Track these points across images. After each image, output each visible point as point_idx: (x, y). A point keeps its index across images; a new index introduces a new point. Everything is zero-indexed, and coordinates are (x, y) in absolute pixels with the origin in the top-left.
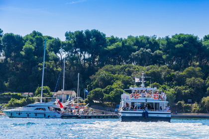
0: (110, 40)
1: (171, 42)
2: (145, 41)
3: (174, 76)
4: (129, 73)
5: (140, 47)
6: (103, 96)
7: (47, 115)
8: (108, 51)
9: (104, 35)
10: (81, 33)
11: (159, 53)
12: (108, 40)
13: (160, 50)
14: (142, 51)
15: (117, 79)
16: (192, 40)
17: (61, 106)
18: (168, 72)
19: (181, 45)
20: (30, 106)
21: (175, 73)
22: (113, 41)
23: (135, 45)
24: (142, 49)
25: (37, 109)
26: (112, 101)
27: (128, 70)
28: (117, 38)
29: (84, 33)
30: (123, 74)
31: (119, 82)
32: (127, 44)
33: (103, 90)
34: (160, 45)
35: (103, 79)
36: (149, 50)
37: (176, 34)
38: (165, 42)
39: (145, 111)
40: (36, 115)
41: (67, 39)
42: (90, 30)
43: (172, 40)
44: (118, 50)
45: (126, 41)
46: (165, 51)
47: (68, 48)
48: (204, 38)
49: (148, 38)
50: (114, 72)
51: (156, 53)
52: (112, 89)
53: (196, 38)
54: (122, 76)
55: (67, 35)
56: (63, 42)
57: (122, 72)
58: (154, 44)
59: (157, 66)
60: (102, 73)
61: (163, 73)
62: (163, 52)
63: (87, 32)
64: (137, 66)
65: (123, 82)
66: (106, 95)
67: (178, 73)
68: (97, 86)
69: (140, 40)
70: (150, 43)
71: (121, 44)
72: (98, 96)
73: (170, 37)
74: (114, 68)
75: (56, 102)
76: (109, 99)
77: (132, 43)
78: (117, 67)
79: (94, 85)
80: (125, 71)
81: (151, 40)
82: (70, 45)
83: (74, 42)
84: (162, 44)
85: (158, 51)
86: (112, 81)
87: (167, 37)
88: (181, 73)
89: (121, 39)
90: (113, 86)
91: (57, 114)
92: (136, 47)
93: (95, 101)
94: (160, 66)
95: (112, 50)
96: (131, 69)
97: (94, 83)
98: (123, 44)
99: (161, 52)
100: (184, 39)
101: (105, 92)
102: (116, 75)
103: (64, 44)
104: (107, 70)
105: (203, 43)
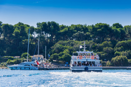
0: (61, 27)
1: (95, 28)
2: (80, 27)
3: (96, 46)
4: (72, 45)
5: (78, 31)
6: (58, 58)
7: (31, 68)
8: (60, 33)
9: (58, 24)
10: (45, 23)
11: (89, 34)
12: (60, 27)
13: (89, 32)
14: (79, 33)
15: (66, 48)
16: (106, 26)
17: (38, 64)
18: (94, 44)
19: (100, 29)
20: (22, 64)
21: (97, 45)
22: (63, 27)
23: (75, 29)
24: (79, 31)
25: (26, 65)
26: (63, 60)
27: (72, 43)
28: (65, 26)
29: (47, 23)
30: (69, 45)
31: (67, 50)
32: (71, 29)
33: (58, 54)
34: (89, 30)
35: (58, 48)
36: (83, 32)
37: (98, 23)
38: (91, 28)
39: (86, 67)
40: (25, 69)
41: (38, 26)
42: (50, 22)
43: (96, 27)
44: (65, 33)
45: (70, 27)
46: (92, 33)
47: (38, 31)
48: (113, 25)
49: (82, 26)
50: (64, 45)
51: (87, 34)
52: (63, 54)
53: (108, 25)
54: (69, 47)
55: (38, 24)
56: (35, 28)
57: (68, 45)
58: (85, 29)
59: (87, 41)
60: (58, 45)
61: (91, 45)
62: (91, 33)
63: (49, 23)
64: (76, 41)
65: (69, 50)
66: (60, 57)
67: (99, 45)
68: (55, 52)
69: (78, 27)
70: (83, 28)
71: (67, 29)
72: (55, 57)
73: (94, 25)
74: (64, 42)
75: (35, 61)
76: (61, 59)
77: (74, 28)
78: (65, 42)
79: (53, 52)
80: (70, 44)
81: (84, 26)
82: (39, 30)
83: (42, 28)
84: (90, 29)
85: (88, 33)
86: (63, 49)
87: (93, 25)
88: (100, 45)
89: (68, 26)
90: (64, 52)
91: (36, 68)
92: (76, 31)
93: (54, 61)
94: (89, 41)
95: (63, 32)
96: (73, 43)
97: (53, 51)
98: (69, 29)
99: (89, 33)
100: (102, 26)
101: (59, 55)
102: (65, 46)
103: (36, 29)
104: (60, 44)
105: (112, 28)
